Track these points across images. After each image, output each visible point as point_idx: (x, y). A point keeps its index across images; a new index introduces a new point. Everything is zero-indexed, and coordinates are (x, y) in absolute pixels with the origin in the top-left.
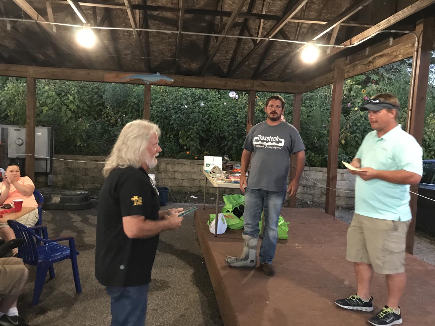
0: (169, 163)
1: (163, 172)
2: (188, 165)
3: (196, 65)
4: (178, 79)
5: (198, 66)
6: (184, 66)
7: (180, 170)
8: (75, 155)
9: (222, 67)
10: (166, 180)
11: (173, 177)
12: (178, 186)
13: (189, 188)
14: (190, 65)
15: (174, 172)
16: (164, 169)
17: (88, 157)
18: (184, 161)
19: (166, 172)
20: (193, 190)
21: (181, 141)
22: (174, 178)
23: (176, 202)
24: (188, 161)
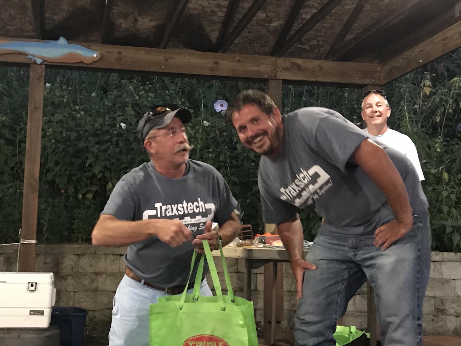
0: (83, 255)
1: (70, 275)
3: (151, 21)
4: (107, 52)
5: (153, 24)
6: (123, 25)
7: (109, 270)
9: (206, 28)
10: (77, 295)
11: (94, 286)
14: (136, 21)
15: (97, 274)
16: (72, 269)
19: (77, 275)
22: (96, 290)
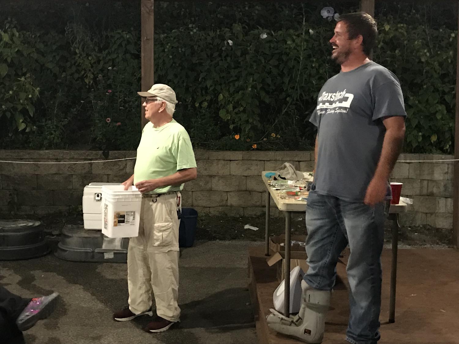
2: (237, 162)
7: (221, 173)
8: (17, 151)
10: (194, 194)
11: (209, 186)
12: (220, 206)
13: (242, 209)
15: (211, 176)
17: (41, 152)
18: (229, 155)
20: (249, 213)
21: (222, 114)
22: (211, 190)
23: (215, 238)
24: (238, 155)
